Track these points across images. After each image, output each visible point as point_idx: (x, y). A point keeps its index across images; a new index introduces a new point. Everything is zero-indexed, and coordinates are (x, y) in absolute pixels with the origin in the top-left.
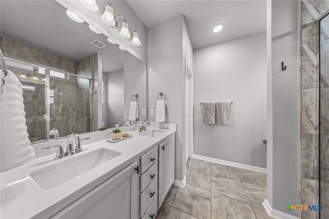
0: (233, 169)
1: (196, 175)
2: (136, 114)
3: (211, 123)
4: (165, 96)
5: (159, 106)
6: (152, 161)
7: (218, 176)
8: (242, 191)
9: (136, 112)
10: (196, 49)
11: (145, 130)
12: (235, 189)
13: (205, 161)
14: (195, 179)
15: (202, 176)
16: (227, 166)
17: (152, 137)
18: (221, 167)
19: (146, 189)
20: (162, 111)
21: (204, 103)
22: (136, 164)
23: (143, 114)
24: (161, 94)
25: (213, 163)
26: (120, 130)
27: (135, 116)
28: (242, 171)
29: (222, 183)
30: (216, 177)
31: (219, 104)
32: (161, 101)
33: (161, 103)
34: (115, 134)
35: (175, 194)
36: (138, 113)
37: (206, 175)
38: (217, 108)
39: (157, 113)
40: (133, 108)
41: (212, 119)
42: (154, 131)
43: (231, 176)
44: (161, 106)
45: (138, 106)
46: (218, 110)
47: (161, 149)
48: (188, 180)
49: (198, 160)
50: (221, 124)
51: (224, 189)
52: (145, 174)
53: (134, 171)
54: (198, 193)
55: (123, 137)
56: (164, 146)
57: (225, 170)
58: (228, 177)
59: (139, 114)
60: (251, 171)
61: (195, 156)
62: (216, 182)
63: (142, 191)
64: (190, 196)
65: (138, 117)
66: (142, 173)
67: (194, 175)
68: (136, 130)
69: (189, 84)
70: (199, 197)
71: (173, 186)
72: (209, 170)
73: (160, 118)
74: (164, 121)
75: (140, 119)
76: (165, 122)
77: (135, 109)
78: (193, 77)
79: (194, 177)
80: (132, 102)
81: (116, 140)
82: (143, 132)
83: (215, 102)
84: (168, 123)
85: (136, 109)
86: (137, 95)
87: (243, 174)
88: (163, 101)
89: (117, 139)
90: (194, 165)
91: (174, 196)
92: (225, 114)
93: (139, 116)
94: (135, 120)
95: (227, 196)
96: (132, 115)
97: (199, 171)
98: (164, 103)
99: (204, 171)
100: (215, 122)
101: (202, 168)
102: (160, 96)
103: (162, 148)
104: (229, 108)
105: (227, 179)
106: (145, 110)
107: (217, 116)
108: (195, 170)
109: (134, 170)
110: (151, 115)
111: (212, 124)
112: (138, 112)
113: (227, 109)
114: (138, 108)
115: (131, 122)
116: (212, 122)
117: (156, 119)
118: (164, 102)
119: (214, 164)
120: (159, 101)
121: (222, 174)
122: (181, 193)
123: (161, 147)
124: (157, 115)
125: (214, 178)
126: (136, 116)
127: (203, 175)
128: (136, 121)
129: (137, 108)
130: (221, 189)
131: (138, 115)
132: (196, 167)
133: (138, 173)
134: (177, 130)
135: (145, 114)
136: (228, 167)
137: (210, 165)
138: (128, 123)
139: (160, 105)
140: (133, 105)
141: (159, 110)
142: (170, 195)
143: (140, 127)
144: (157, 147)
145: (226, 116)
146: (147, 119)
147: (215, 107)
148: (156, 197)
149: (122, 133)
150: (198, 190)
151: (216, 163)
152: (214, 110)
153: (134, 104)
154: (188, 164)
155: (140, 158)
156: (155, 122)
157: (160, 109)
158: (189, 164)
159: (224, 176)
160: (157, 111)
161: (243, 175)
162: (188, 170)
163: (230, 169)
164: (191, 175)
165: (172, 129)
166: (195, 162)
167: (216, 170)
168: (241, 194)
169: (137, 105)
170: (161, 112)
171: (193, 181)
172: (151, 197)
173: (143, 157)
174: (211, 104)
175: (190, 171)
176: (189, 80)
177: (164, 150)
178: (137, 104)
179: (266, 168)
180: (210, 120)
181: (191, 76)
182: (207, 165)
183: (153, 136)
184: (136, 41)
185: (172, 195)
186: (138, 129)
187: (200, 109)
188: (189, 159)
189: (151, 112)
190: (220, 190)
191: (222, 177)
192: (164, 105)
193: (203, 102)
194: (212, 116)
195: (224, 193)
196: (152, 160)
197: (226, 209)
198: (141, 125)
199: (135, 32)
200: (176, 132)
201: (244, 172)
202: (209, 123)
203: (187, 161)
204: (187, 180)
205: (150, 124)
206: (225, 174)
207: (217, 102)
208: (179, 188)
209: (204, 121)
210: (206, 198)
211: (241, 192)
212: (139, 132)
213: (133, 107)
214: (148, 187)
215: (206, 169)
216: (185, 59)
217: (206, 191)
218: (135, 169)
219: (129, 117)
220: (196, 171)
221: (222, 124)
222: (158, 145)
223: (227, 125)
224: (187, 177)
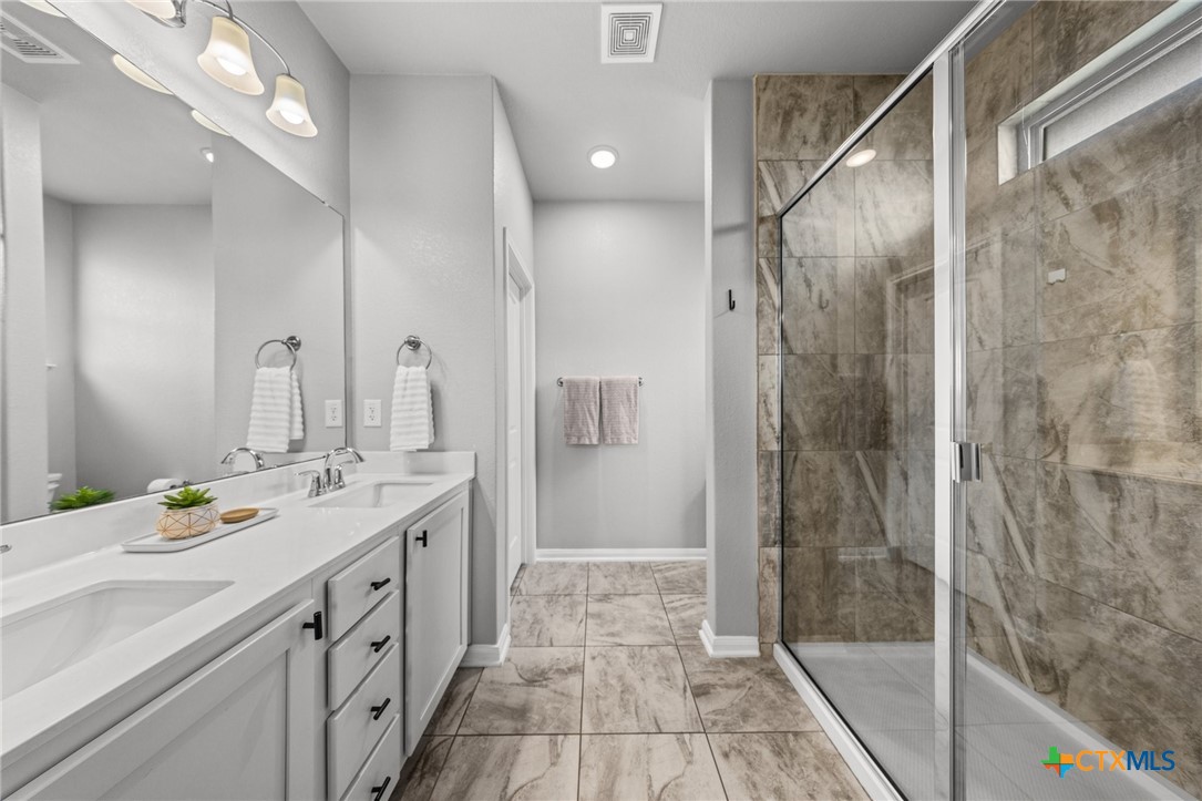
0: (646, 568)
1: (544, 614)
2: (291, 422)
3: (587, 442)
4: (431, 353)
5: (405, 389)
6: (376, 589)
7: (605, 598)
8: (661, 619)
9: (291, 415)
10: (541, 202)
11: (341, 487)
12: (644, 620)
13: (573, 563)
14: (538, 627)
15: (560, 608)
16: (630, 563)
17: (375, 506)
18: (613, 570)
19: (355, 696)
20: (416, 407)
21: (567, 381)
22: (308, 606)
23: (329, 422)
24: (415, 345)
25: (595, 565)
26: (206, 496)
27: (286, 432)
28: (663, 567)
29: (616, 613)
30: (600, 600)
31: (609, 383)
32: (413, 369)
33: (411, 378)
34: (180, 514)
35: (471, 695)
36: (298, 419)
37: (573, 605)
38: (605, 396)
39: (394, 416)
40: (274, 397)
41: (592, 429)
42: (380, 485)
43: (637, 590)
44: (413, 388)
45: (300, 388)
46: (605, 403)
47: (415, 545)
48: (516, 637)
49: (551, 564)
50: (613, 444)
51: (617, 627)
52: (346, 641)
53: (302, 633)
54: (546, 665)
55: (227, 521)
56: (425, 533)
57: (625, 577)
58: (630, 592)
59: (304, 423)
60: (684, 562)
61: (540, 556)
62: (598, 616)
63: (335, 706)
64: (521, 681)
65: (298, 434)
66: (336, 635)
67: (534, 615)
68: (291, 489)
69: (518, 315)
70: (550, 675)
71: (462, 671)
72: (581, 586)
73: (408, 433)
74: (425, 444)
75: (310, 443)
76: (431, 449)
77: (287, 402)
78: (533, 291)
79: (536, 621)
80: (264, 370)
81: (184, 538)
82: (330, 495)
83: (598, 379)
84: (443, 450)
85: (291, 400)
86: (293, 338)
87: (667, 574)
88: (422, 368)
89: (194, 536)
90: (538, 583)
91: (466, 699)
92: (623, 412)
93: (304, 430)
94: (284, 448)
95: (625, 643)
96: (266, 427)
97: (552, 598)
98: (424, 376)
99: (566, 595)
100: (599, 439)
101: (562, 586)
102: (407, 350)
103: (418, 539)
104: (632, 397)
105: (627, 600)
106: (339, 403)
107: (605, 420)
108: (539, 600)
109: (298, 630)
110: (368, 422)
111: (592, 446)
112: (298, 412)
113: (629, 399)
114: (297, 398)
115: (264, 457)
116: (590, 439)
117: (392, 438)
118: (427, 374)
119: (597, 566)
120: (402, 370)
121: (615, 588)
122: (492, 682)
123: (414, 538)
124: (393, 423)
125: (594, 607)
126: (290, 429)
127: (565, 607)
128: (289, 451)
129: (292, 395)
130: (612, 630)
131: (298, 425)
132: (545, 587)
133: (318, 636)
134: (476, 473)
135: (340, 422)
136: (632, 566)
137: (585, 573)
138: (245, 462)
139: (409, 385)
140: (271, 382)
141: (402, 404)
142: (453, 701)
143: (316, 475)
144: (396, 540)
145: (626, 419)
146: (349, 440)
147: (598, 393)
148: (394, 718)
149: (222, 507)
150: (545, 656)
151: (602, 563)
152: (595, 403)
153: (276, 378)
154: (516, 585)
155: (326, 585)
156: (389, 450)
157: (407, 399)
158: (522, 586)
159: (622, 591)
160: (394, 408)
161: (666, 578)
162: (519, 603)
163: (636, 569)
164: (528, 617)
165: (456, 472)
166: (540, 574)
167: (602, 580)
168: (657, 627)
169: (296, 384)
170: (411, 410)
171: (532, 634)
172: (376, 718)
173: (338, 578)
174: (587, 383)
175: (523, 606)
176: (521, 299)
177: (425, 545)
178: (294, 377)
179: (705, 547)
180: (585, 432)
181: (528, 288)
182: (575, 575)
183: (377, 503)
184: (292, 112)
185: (461, 698)
186: (304, 486)
187: (555, 397)
188: (523, 566)
189: (367, 413)
190: (608, 635)
191: (616, 597)
192: (424, 384)
193: (565, 378)
194: (590, 421)
195: (618, 640)
196: (376, 586)
197: (620, 678)
198: (319, 467)
199: (289, 75)
200: (474, 481)
201: (668, 569)
202: (581, 442)
203: (516, 577)
204: (514, 637)
205: (361, 460)
206: (624, 585)
207: (603, 377)
208: (485, 671)
209: (568, 436)
210: (570, 669)
211: (658, 622)
212: (310, 496)
213: (272, 390)
214: (361, 689)
215: (574, 585)
216: (504, 229)
217: (570, 650)
218: (306, 626)
219: (249, 437)
220: (542, 602)
221: (618, 443)
222: (401, 533)
223: (630, 444)
224: (513, 626)
